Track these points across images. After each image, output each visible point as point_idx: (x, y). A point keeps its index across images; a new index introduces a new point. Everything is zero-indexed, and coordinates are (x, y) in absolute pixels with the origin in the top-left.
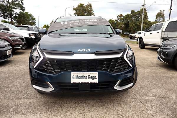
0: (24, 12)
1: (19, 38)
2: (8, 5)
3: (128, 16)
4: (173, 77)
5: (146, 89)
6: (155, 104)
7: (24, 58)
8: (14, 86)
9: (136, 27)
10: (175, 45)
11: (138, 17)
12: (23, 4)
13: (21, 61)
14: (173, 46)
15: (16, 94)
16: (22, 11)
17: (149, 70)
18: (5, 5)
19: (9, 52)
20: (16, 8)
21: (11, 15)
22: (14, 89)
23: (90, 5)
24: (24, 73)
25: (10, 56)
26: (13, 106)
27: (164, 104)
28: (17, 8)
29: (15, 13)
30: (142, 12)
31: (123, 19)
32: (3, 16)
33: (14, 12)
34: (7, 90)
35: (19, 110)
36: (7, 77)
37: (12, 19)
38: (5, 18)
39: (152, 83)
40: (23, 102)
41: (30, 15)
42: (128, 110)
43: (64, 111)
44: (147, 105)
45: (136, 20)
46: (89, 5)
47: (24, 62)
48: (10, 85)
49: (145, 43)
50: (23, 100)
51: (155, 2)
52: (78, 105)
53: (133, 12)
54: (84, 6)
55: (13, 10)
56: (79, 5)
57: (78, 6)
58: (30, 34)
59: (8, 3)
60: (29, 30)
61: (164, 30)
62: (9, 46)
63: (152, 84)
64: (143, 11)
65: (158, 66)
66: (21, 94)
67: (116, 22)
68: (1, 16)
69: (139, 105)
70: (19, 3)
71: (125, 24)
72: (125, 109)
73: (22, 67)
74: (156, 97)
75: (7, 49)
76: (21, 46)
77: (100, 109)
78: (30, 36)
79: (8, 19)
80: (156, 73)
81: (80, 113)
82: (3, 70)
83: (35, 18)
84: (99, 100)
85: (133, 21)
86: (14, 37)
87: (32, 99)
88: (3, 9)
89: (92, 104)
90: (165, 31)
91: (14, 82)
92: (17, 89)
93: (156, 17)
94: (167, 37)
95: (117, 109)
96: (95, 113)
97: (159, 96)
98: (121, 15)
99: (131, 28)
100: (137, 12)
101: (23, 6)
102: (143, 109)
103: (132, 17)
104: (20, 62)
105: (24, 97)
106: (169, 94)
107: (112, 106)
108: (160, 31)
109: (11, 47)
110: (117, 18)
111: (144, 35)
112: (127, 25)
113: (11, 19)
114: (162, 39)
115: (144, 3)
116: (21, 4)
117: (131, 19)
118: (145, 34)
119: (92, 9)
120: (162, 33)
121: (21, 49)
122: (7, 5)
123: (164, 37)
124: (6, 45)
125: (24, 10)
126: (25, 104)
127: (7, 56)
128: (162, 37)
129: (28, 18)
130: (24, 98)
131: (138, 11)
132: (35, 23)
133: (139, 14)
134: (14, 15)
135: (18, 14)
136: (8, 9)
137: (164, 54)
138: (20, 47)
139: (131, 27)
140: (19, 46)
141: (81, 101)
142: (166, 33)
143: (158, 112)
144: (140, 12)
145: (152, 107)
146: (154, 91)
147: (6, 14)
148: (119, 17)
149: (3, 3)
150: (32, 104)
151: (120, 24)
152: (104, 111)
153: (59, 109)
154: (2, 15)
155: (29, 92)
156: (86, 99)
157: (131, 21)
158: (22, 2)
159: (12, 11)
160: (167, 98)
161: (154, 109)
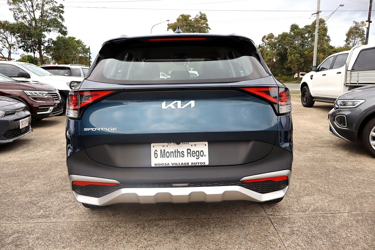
0: (67, 36)
1: (47, 92)
2: (34, 24)
3: (284, 36)
4: (357, 170)
5: (290, 195)
6: (299, 227)
7: (57, 134)
8: (24, 192)
9: (302, 60)
10: (363, 101)
11: (307, 38)
12: (63, 20)
13: (48, 141)
14: (359, 104)
15: (25, 209)
16: (61, 35)
17: (309, 154)
18: (27, 24)
19: (23, 124)
20: (49, 28)
21: (40, 43)
22: (23, 199)
23: (203, 18)
24: (50, 165)
25: (26, 129)
26: (13, 233)
27: (320, 227)
28: (52, 29)
29: (46, 39)
30: (315, 28)
31: (275, 44)
32: (24, 47)
33: (45, 37)
34: (9, 201)
35: (24, 241)
36: (14, 175)
37: (43, 52)
38: (26, 50)
39: (307, 182)
40: (34, 224)
41: (79, 42)
42: (242, 239)
43: (110, 242)
44: (283, 230)
45: (302, 45)
46: (201, 17)
47: (54, 142)
48: (17, 190)
49: (313, 94)
50: (35, 222)
51: (342, 6)
52: (142, 230)
53: (294, 27)
54: (190, 18)
55: (43, 33)
56: (181, 17)
57: (178, 20)
58: (71, 82)
59: (34, 19)
60: (71, 74)
61: (350, 68)
62: (24, 110)
63: (306, 185)
64: (317, 26)
65: (331, 145)
66: (34, 209)
67: (260, 50)
68: (20, 47)
69: (267, 230)
70: (55, 20)
71: (279, 54)
72: (234, 238)
73: (48, 152)
74: (307, 213)
75: (18, 117)
76: (52, 108)
77: (184, 238)
78: (71, 87)
79: (34, 53)
80: (323, 160)
81: (141, 245)
82: (9, 160)
83: (89, 49)
84: (186, 220)
85: (295, 48)
86: (37, 92)
87: (54, 217)
88: (23, 32)
89: (170, 228)
90: (353, 70)
91: (26, 183)
92: (28, 199)
93: (346, 37)
94: (356, 82)
95: (218, 237)
96: (171, 247)
97: (314, 210)
98: (271, 36)
99: (291, 62)
100: (303, 29)
101: (64, 24)
102: (271, 238)
103: (293, 38)
104: (47, 143)
105: (39, 214)
106: (335, 206)
107: (210, 233)
108: (343, 69)
109: (28, 113)
110: (262, 42)
111: (311, 79)
112: (283, 56)
113: (40, 53)
114: (347, 86)
115: (318, 7)
116: (60, 20)
117: (292, 44)
118: (312, 76)
119: (207, 25)
120: (346, 74)
121: (51, 115)
122: (31, 25)
123: (352, 82)
124: (16, 109)
125: (65, 33)
126: (38, 227)
127: (19, 131)
128: (348, 82)
129: (75, 49)
130: (39, 218)
131: (307, 27)
132: (90, 57)
133: (309, 32)
134: (46, 44)
135: (54, 42)
136: (33, 31)
137: (341, 120)
138: (49, 112)
139: (292, 60)
140: (47, 110)
141: (150, 221)
142: (355, 74)
143: (302, 244)
144: (310, 29)
145: (292, 233)
146: (306, 199)
147: (29, 42)
148: (267, 39)
149: (23, 21)
150: (52, 228)
151: (267, 54)
152: (190, 242)
153: (102, 238)
154: (21, 45)
155: (50, 204)
156: (161, 217)
157: (291, 47)
158: (61, 17)
159: (41, 36)
160: (329, 215)
161: (295, 237)
